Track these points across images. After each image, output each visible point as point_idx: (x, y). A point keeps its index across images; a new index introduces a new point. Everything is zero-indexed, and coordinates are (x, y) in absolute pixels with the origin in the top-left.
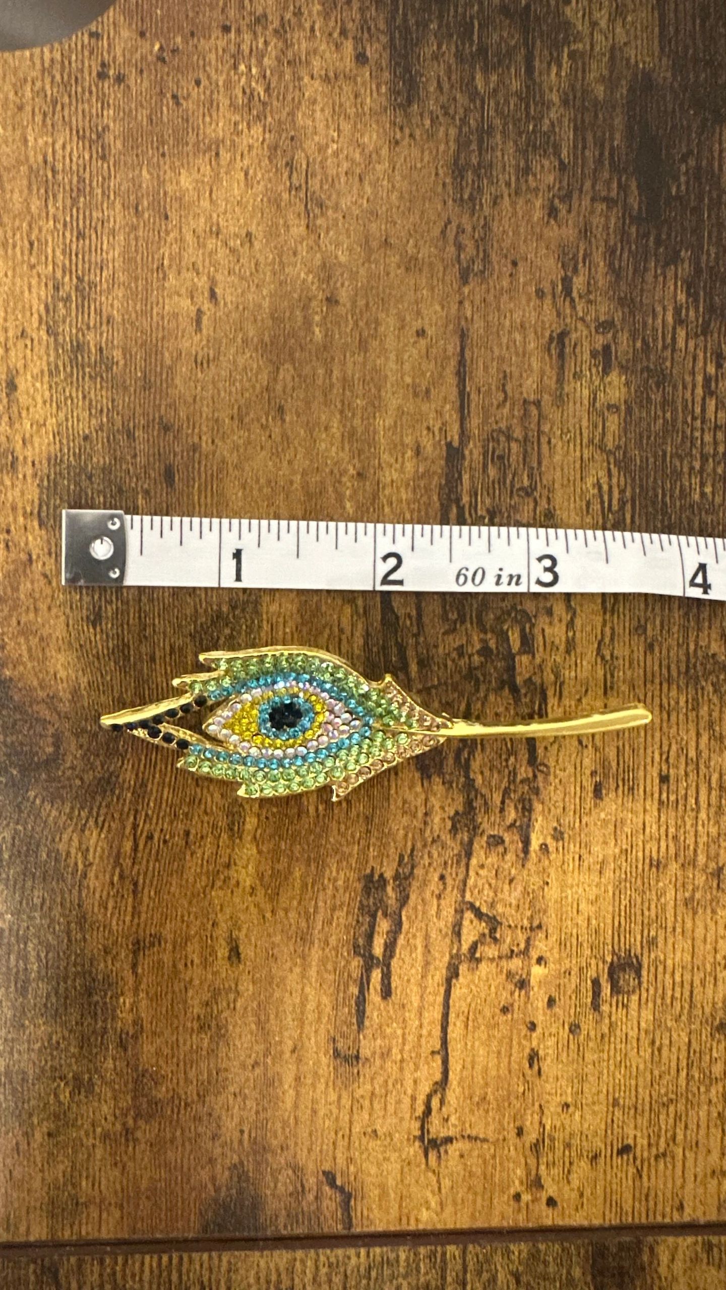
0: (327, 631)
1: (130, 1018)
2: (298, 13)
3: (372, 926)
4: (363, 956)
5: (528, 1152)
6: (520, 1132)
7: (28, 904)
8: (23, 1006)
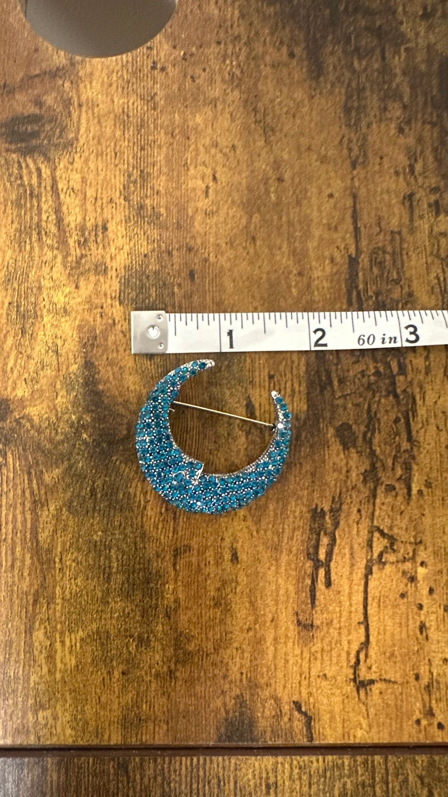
0: (284, 363)
1: (172, 598)
2: (257, 33)
3: (318, 541)
4: (313, 560)
5: (423, 691)
6: (417, 677)
7: (111, 525)
8: (108, 589)
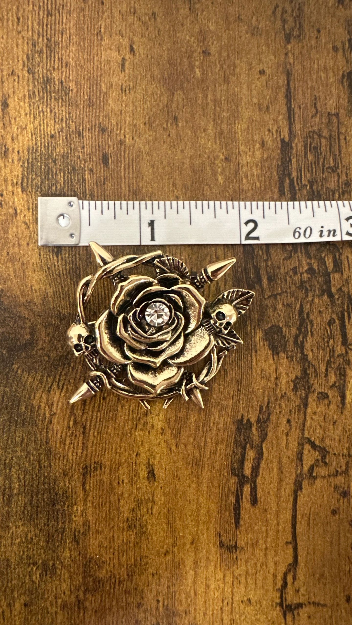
1: (81, 521)
3: (243, 456)
4: (238, 476)
6: (348, 599)
7: (12, 442)
8: (8, 513)
